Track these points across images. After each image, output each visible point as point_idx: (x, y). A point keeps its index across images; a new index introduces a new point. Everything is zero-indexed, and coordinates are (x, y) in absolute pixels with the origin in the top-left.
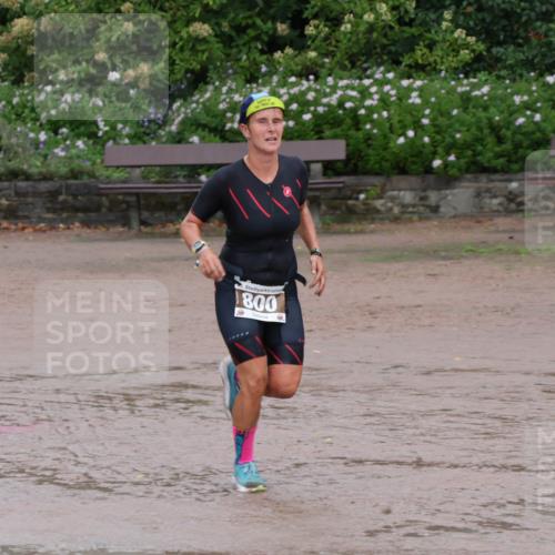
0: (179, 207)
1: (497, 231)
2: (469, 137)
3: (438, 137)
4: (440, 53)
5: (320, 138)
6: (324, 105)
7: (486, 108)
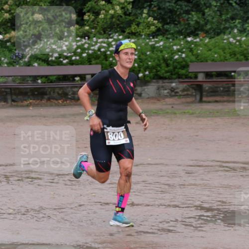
0: (29, 94)
1: (167, 104)
2: (154, 64)
3: (141, 64)
4: (142, 28)
5: (90, 64)
6: (92, 50)
7: (161, 52)
